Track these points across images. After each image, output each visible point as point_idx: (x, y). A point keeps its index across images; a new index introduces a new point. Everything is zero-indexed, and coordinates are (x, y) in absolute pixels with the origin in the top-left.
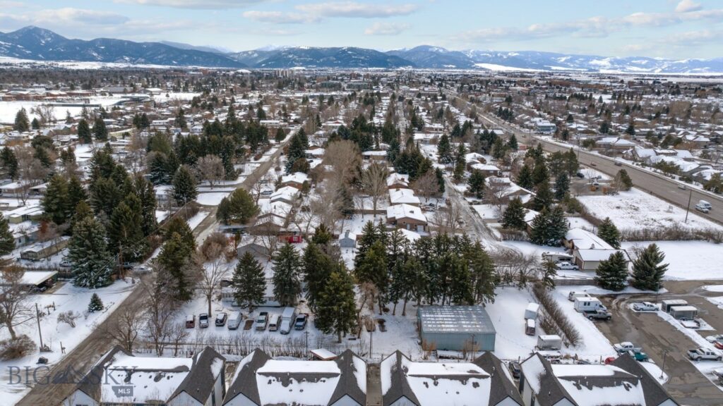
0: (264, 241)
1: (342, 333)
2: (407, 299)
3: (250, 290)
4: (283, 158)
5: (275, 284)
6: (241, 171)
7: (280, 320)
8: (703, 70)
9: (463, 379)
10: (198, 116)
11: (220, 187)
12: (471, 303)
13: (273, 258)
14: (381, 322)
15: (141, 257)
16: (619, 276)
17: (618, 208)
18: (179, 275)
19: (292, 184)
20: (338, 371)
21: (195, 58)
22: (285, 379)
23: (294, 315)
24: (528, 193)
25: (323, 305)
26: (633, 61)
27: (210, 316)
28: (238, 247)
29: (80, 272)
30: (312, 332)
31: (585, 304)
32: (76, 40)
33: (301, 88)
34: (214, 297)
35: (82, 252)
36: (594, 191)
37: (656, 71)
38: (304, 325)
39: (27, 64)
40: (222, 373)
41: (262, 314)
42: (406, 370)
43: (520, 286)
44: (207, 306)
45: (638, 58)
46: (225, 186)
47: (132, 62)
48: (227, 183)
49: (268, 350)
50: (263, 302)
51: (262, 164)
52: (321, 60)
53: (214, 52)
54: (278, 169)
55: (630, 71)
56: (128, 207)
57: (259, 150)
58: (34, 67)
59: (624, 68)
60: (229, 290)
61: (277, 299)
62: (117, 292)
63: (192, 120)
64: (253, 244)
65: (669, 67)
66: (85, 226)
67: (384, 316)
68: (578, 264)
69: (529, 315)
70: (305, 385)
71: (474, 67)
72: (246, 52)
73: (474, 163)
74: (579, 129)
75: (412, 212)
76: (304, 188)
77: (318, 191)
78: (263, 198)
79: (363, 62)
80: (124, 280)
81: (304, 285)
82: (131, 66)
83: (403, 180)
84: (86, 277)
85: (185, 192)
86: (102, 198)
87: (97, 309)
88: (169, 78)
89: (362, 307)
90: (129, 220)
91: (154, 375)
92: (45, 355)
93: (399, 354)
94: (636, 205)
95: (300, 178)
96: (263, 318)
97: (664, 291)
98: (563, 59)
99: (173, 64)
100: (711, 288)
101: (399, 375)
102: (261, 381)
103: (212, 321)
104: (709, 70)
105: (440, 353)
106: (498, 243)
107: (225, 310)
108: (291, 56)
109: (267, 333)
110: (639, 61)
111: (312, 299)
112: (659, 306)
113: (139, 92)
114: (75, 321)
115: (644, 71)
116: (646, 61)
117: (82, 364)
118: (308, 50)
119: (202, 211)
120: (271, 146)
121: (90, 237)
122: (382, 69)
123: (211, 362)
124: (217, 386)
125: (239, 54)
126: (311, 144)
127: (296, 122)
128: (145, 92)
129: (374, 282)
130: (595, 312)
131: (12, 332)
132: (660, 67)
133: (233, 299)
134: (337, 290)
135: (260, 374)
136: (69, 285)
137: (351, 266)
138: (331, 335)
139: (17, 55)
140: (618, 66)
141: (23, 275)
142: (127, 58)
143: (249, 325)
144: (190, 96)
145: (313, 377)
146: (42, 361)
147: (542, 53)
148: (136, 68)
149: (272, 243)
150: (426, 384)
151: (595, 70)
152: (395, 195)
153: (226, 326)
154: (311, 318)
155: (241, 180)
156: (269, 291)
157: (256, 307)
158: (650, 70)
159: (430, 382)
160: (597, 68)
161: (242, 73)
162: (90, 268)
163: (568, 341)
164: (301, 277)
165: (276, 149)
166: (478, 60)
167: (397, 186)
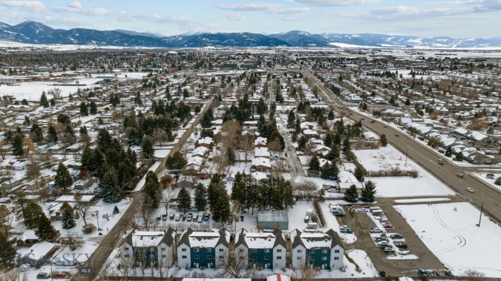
0: (190, 179)
1: (224, 222)
2: (253, 207)
3: (184, 204)
4: (199, 126)
5: (195, 201)
6: (176, 135)
7: (197, 217)
8: (486, 45)
9: (265, 238)
10: (148, 93)
11: (165, 146)
12: (282, 209)
13: (194, 187)
14: (242, 217)
15: (132, 188)
16: (353, 196)
17: (375, 157)
18: (154, 198)
19: (204, 145)
20: (219, 235)
21: (140, 41)
22: (199, 238)
23: (204, 215)
24: (327, 150)
25: (215, 210)
26: (437, 40)
27: (167, 215)
28: (178, 182)
29: (107, 196)
30: (211, 222)
31: (334, 209)
32: (60, 30)
33: (211, 68)
34: (168, 207)
35: (108, 187)
36: (366, 146)
37: (453, 46)
38: (208, 219)
39: (28, 47)
40: (176, 237)
41: (190, 214)
42: (245, 235)
43: (308, 201)
44: (166, 210)
45: (441, 38)
46: (168, 146)
47: (98, 44)
48: (169, 143)
49: (192, 229)
50: (190, 209)
51: (187, 129)
52: (225, 42)
53: (152, 36)
54: (196, 134)
55: (436, 47)
56: (126, 165)
57: (186, 120)
58: (33, 50)
59: (431, 45)
60: (175, 203)
61: (196, 207)
62: (123, 205)
63: (144, 97)
64: (185, 181)
65: (462, 44)
66: (109, 175)
67: (244, 215)
68: (339, 190)
69: (308, 214)
70: (207, 240)
71: (329, 45)
72: (174, 37)
73: (306, 129)
74: (377, 102)
75: (264, 162)
76: (210, 146)
77: (218, 148)
78: (189, 153)
79: (253, 42)
80: (125, 199)
81: (208, 201)
82: (97, 47)
83: (263, 141)
84: (109, 198)
85: (148, 151)
86: (110, 158)
87: (117, 213)
88: (124, 59)
89: (233, 211)
90: (126, 170)
91: (151, 237)
92: (101, 232)
93: (243, 230)
94: (385, 156)
95: (208, 140)
96: (190, 216)
97: (376, 202)
98: (390, 39)
99: (125, 46)
100: (397, 201)
101: (242, 237)
102: (190, 239)
103: (168, 218)
104: (490, 46)
105: (265, 230)
106: (305, 178)
107: (173, 213)
108: (204, 39)
109: (192, 222)
110: (441, 40)
111: (211, 208)
112: (369, 210)
113: (107, 73)
114: (109, 218)
115: (445, 47)
116: (446, 40)
117: (116, 235)
118: (216, 35)
119: (157, 161)
120: (192, 117)
121: (111, 180)
122: (266, 47)
123: (172, 232)
124: (174, 241)
125: (169, 38)
126: (215, 116)
127: (207, 97)
128: (112, 72)
129: (239, 200)
130: (337, 213)
131: (85, 222)
132: (456, 43)
133: (177, 207)
134: (221, 204)
135: (190, 237)
136: (101, 202)
137: (229, 192)
138: (219, 223)
139: (21, 41)
140: (427, 44)
141: (82, 197)
142: (94, 42)
143: (184, 219)
144: (139, 75)
145: (210, 238)
146: (100, 234)
147: (375, 35)
148: (100, 49)
149: (194, 180)
150: (251, 240)
151: (411, 47)
152: (258, 151)
153: (174, 219)
154: (211, 216)
155: (176, 141)
156: (193, 204)
157: (187, 211)
158: (449, 46)
159: (253, 239)
160: (412, 45)
161: (172, 54)
162: (111, 194)
163: (321, 225)
164: (207, 198)
165: (195, 119)
166: (332, 40)
167: (260, 146)
